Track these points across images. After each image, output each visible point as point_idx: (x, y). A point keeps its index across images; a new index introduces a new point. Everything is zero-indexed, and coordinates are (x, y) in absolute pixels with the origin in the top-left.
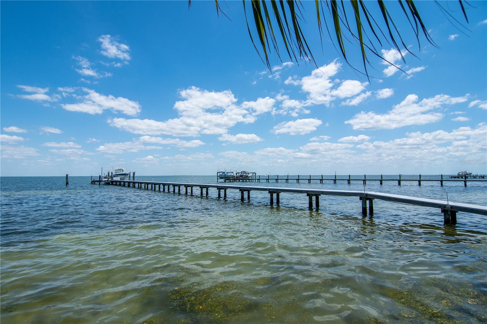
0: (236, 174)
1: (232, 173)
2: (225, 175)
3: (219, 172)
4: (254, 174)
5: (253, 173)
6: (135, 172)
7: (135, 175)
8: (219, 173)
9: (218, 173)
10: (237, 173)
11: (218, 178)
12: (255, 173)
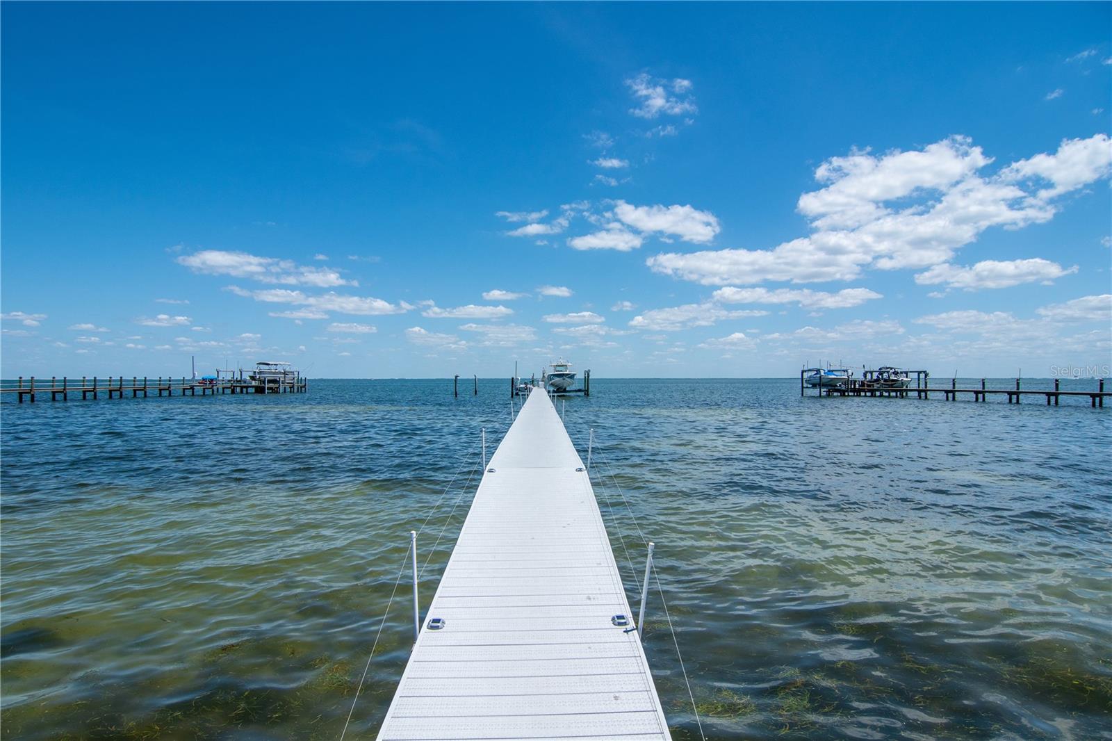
0: (865, 375)
1: (844, 371)
2: (820, 377)
3: (806, 369)
4: (922, 376)
5: (919, 373)
6: (589, 371)
7: (590, 378)
8: (806, 371)
9: (803, 372)
10: (867, 372)
11: (805, 385)
12: (924, 372)
